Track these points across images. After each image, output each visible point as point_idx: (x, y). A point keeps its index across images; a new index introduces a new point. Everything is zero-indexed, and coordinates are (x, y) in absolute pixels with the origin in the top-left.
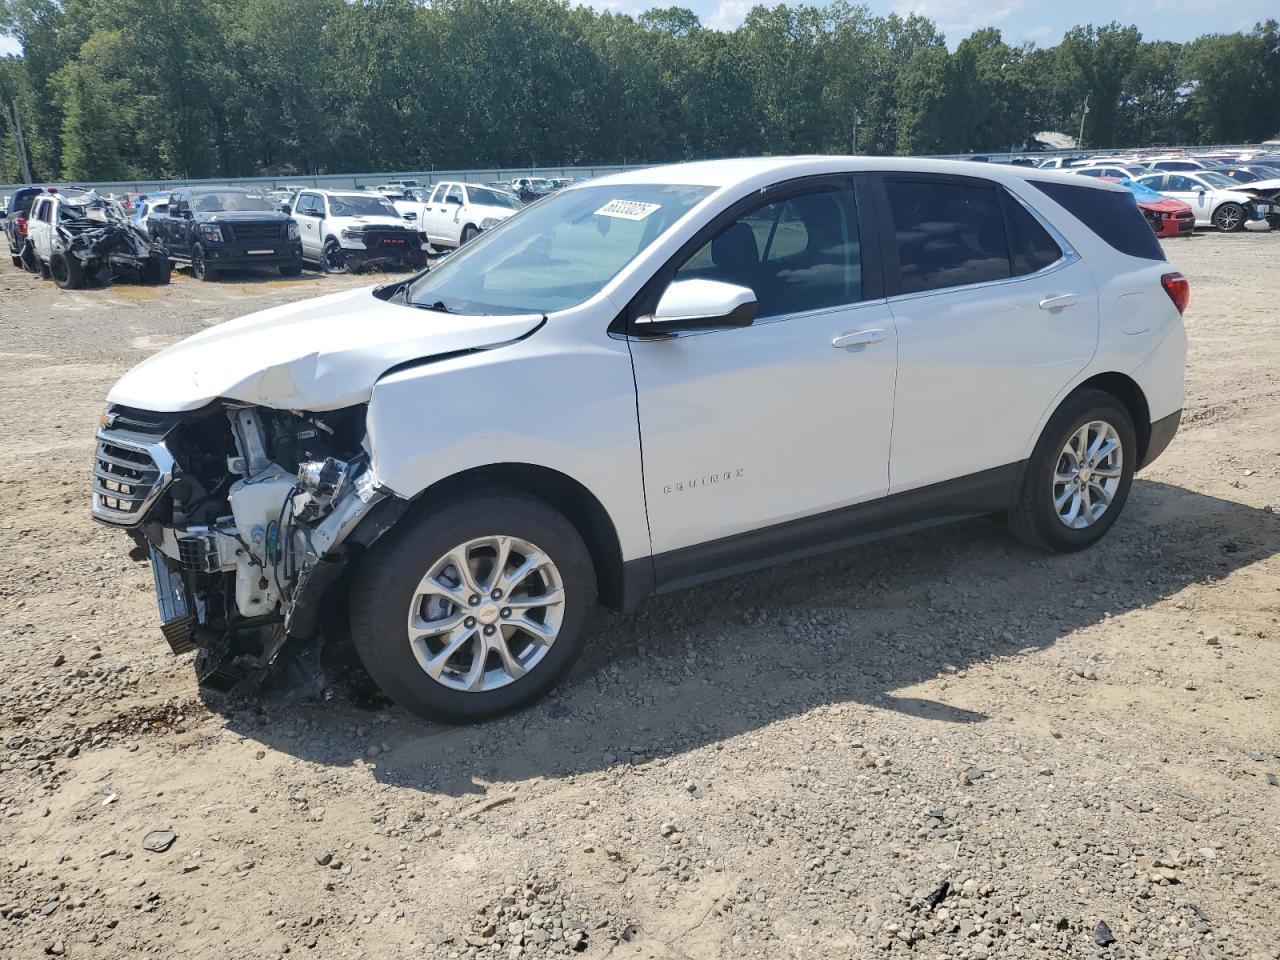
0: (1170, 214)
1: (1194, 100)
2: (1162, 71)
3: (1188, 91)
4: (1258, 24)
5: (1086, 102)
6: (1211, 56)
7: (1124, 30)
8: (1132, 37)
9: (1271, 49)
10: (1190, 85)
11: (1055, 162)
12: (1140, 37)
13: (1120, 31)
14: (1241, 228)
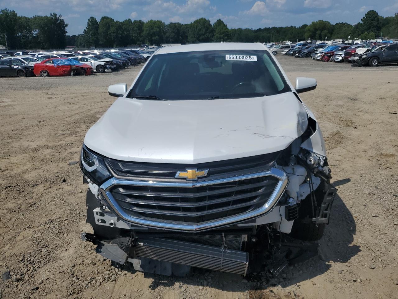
0: (87, 68)
1: (38, 36)
2: (26, 26)
3: (36, 33)
4: (51, 14)
5: (5, 34)
6: (40, 22)
7: (11, 11)
8: (14, 14)
9: (57, 22)
10: (36, 31)
11: (20, 53)
12: (16, 14)
13: (9, 12)
14: (104, 72)
